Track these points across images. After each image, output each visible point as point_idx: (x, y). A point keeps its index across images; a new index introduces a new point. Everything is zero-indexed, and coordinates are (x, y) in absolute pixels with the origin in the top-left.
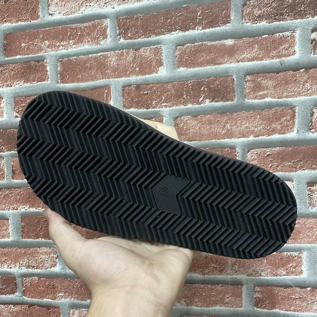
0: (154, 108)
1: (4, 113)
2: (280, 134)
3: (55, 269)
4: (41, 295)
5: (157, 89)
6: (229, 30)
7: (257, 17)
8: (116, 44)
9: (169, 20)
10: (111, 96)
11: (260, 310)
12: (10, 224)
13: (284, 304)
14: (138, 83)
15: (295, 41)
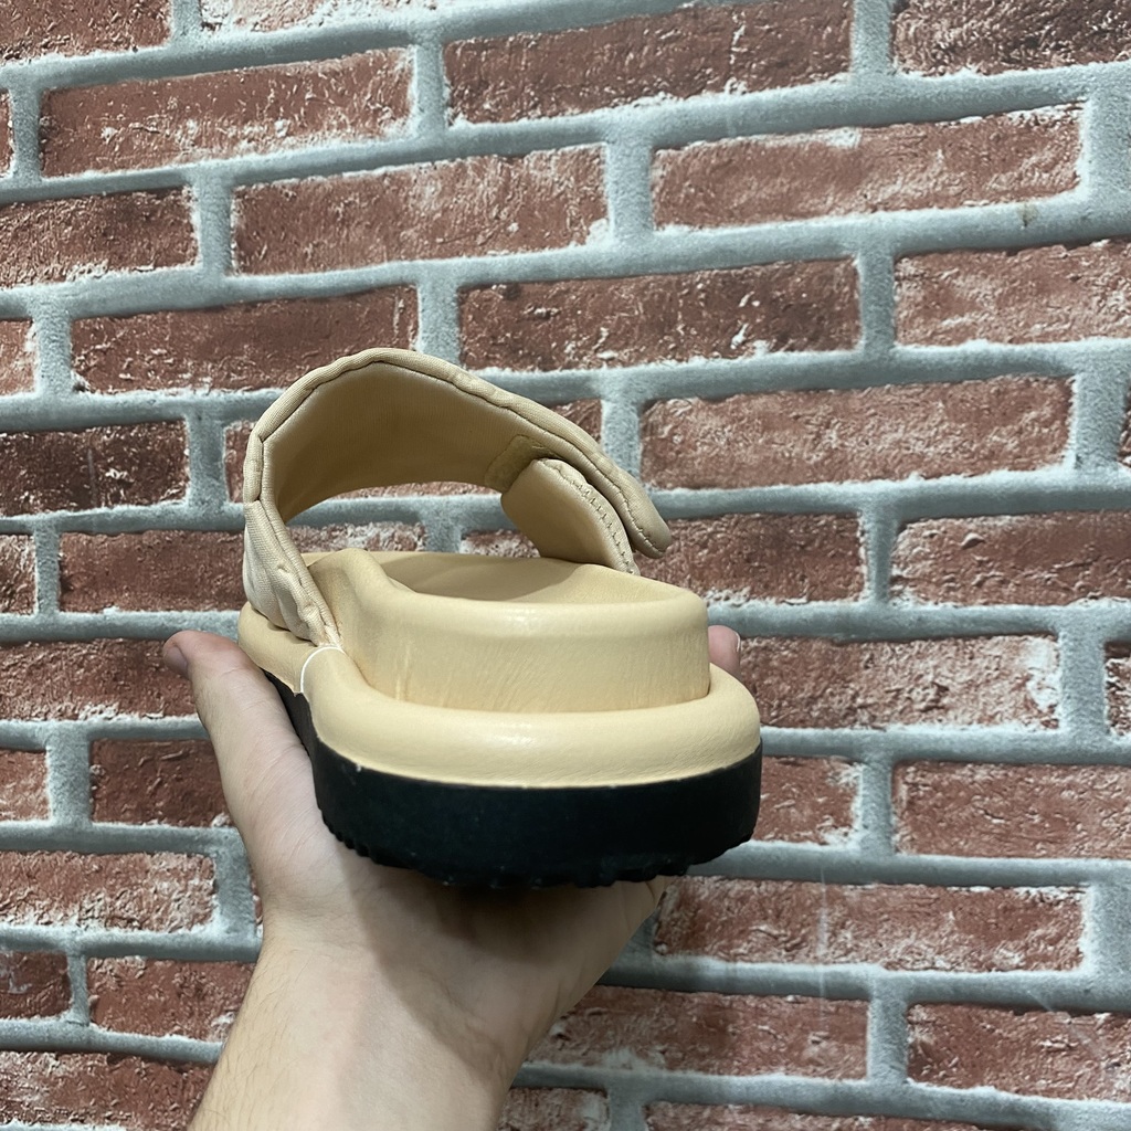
0: (569, 366)
1: (37, 374)
2: (1016, 469)
3: (208, 930)
4: (157, 1019)
5: (584, 300)
6: (843, 97)
7: (946, 51)
8: (440, 135)
9: (631, 56)
10: (416, 323)
11: (929, 1089)
12: (50, 770)
13: (1014, 1070)
14: (515, 277)
15: (1076, 139)
